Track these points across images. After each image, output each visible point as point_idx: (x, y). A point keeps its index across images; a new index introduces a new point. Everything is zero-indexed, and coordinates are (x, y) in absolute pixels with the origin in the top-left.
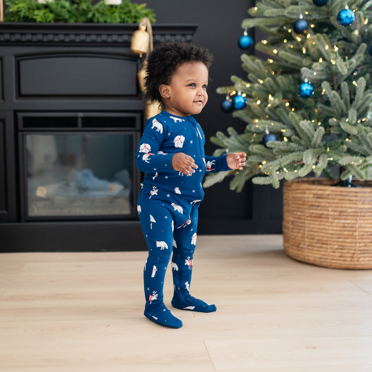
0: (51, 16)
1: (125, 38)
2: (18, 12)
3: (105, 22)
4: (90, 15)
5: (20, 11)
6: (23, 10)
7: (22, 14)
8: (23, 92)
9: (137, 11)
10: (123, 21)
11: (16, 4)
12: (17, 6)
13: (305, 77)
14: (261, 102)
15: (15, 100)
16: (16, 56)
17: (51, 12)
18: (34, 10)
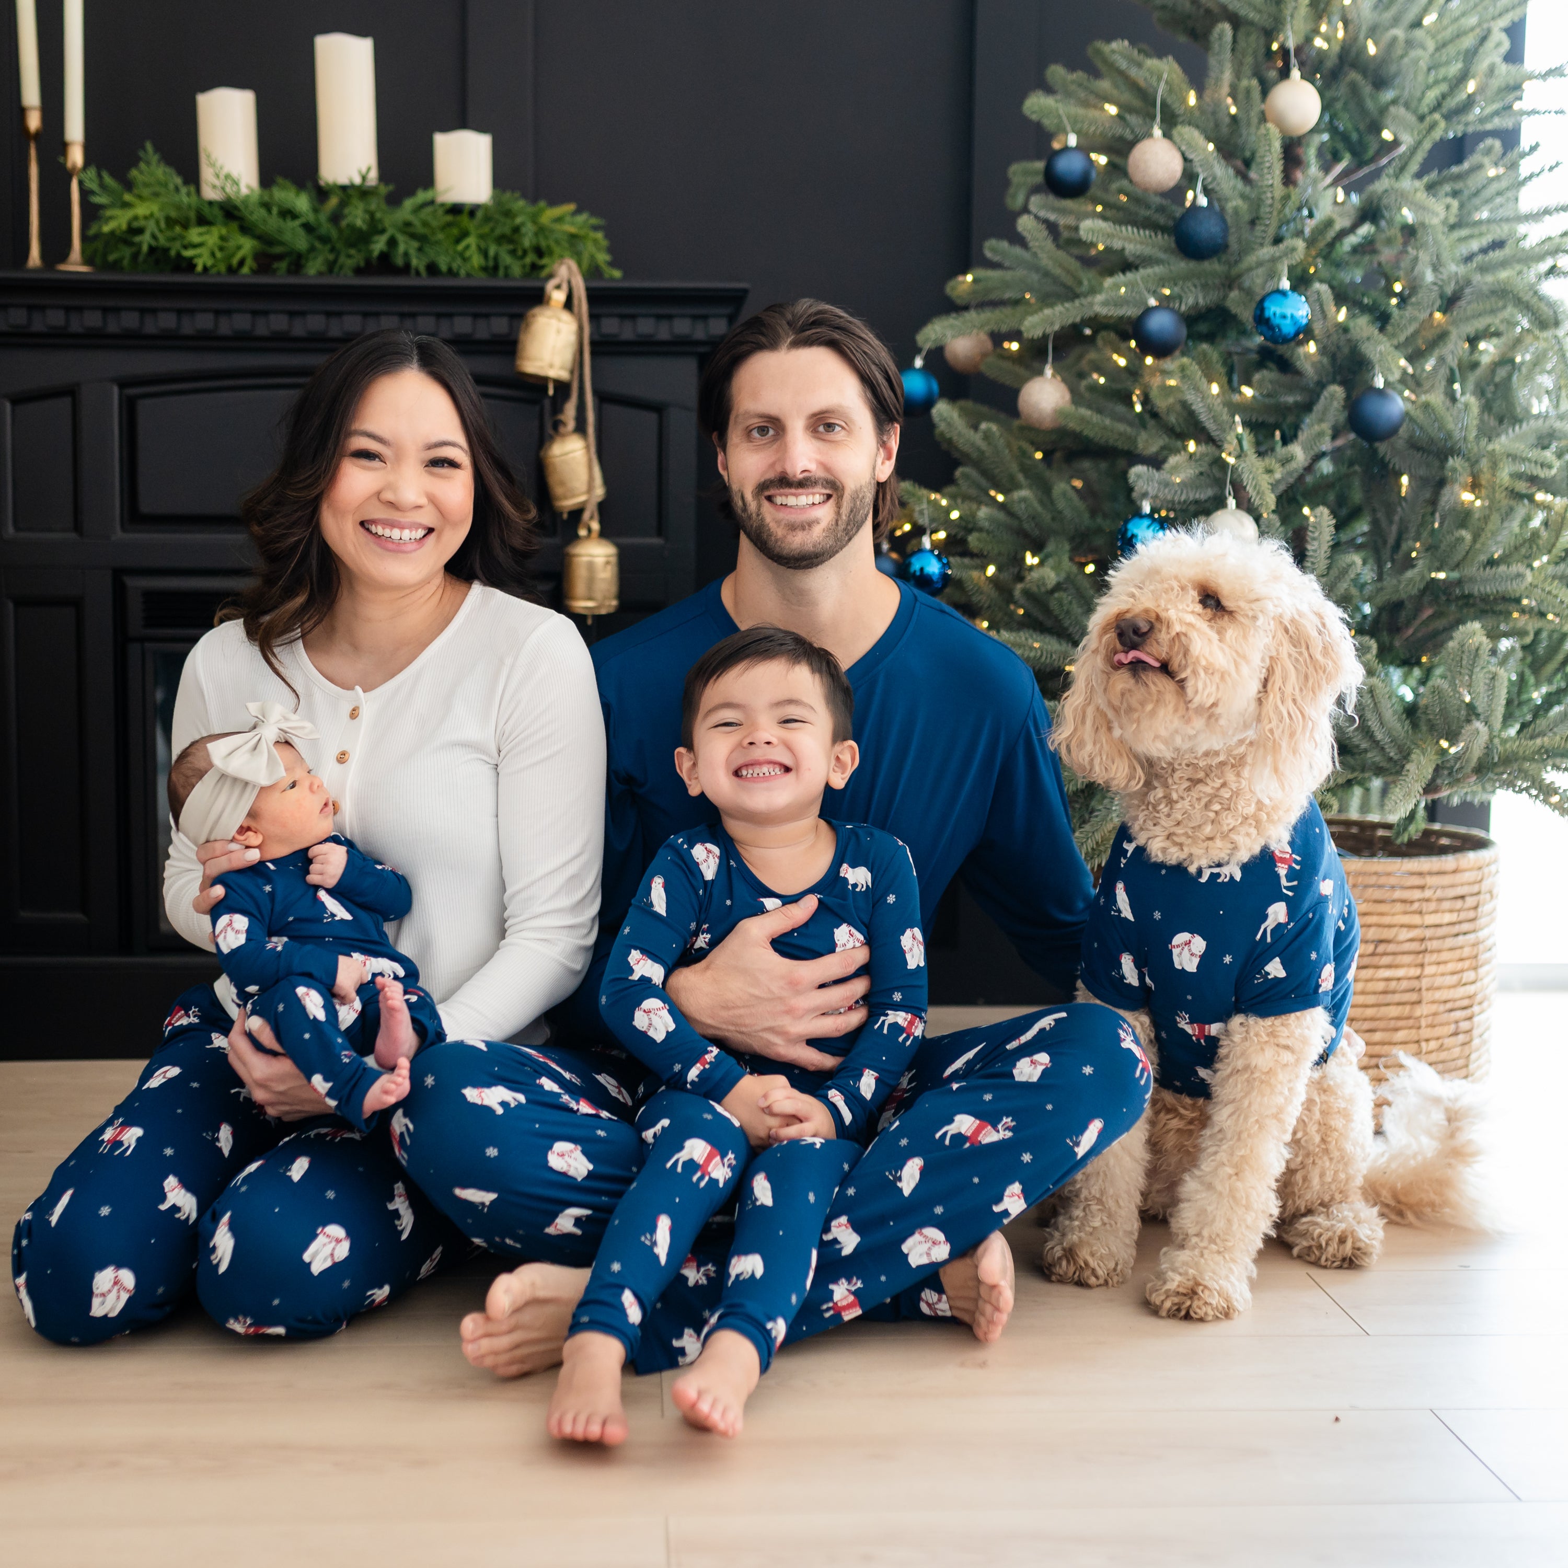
0: (247, 245)
1: (499, 325)
2: (135, 230)
3: (432, 269)
4: (379, 245)
5: (140, 231)
6: (151, 226)
7: (145, 240)
8: (146, 506)
9: (541, 230)
10: (493, 269)
11: (126, 205)
12: (129, 214)
13: (1144, 495)
14: (999, 569)
15: (118, 535)
16: (123, 384)
17: (246, 229)
18: (186, 226)
